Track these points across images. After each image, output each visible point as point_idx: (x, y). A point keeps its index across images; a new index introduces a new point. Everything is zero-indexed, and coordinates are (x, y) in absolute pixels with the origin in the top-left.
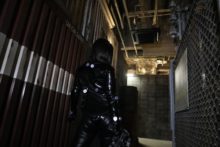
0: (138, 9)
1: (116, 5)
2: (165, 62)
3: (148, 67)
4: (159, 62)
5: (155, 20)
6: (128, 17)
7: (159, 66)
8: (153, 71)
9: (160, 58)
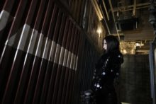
0: (120, 5)
1: (104, 3)
2: (142, 45)
3: (128, 49)
4: (138, 45)
5: (134, 12)
6: (113, 11)
7: (138, 48)
8: (132, 52)
9: (138, 41)
